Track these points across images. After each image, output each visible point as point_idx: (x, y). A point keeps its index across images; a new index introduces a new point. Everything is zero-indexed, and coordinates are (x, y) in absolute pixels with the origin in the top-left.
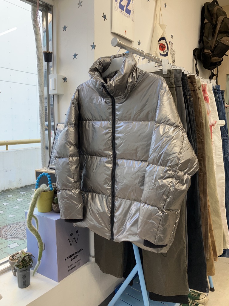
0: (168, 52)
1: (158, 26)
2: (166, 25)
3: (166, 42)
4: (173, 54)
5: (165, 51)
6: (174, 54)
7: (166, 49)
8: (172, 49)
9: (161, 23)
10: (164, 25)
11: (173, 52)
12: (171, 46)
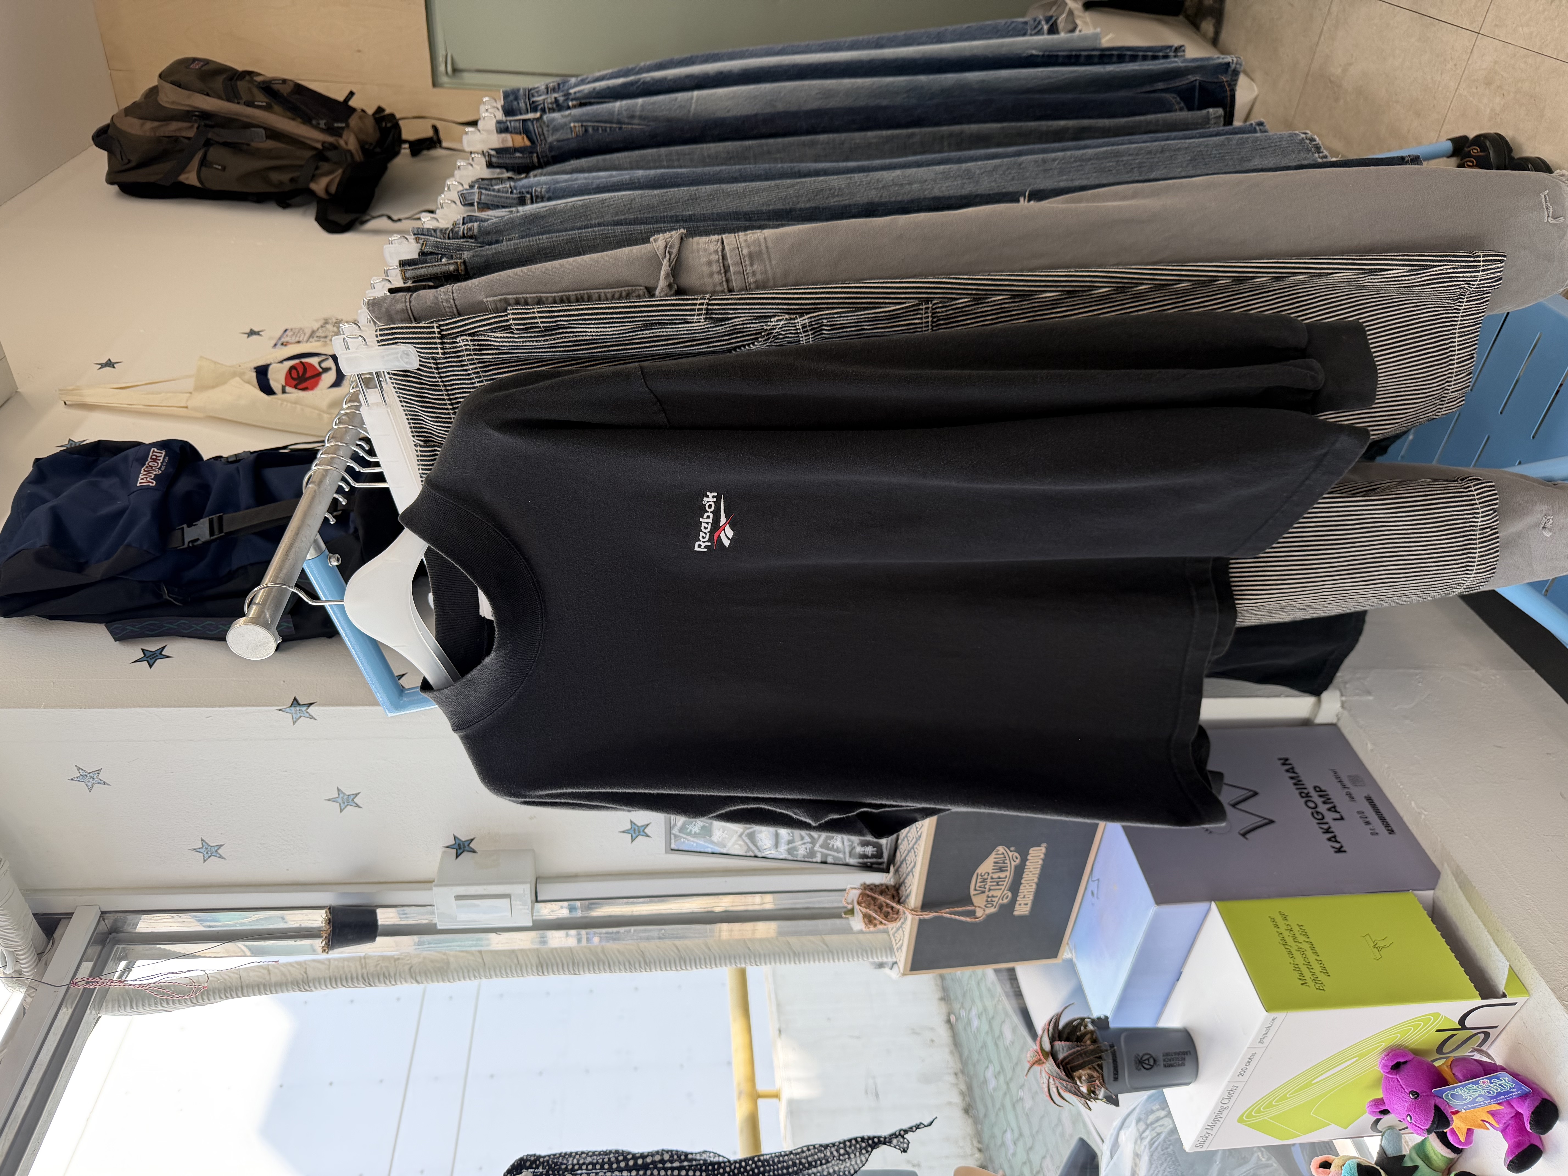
1: (201, 400)
5: (319, 365)
7: (313, 363)
12: (301, 339)
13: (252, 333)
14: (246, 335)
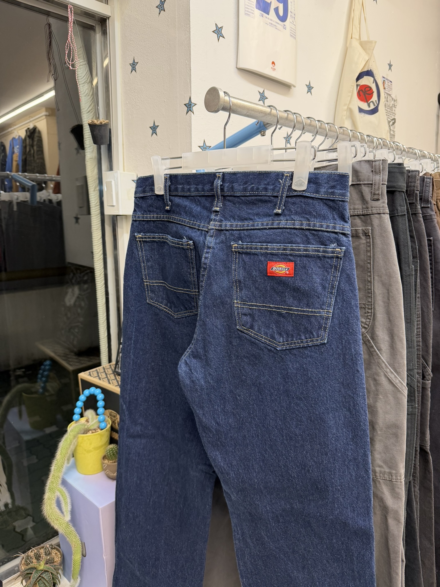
0: (378, 104)
1: (356, 44)
2: (376, 42)
3: (375, 81)
4: (392, 107)
5: (372, 102)
6: (394, 106)
7: (375, 98)
8: (390, 95)
9: (364, 38)
10: (371, 42)
11: (393, 102)
12: (386, 89)
13: (390, 66)
14: (389, 63)
